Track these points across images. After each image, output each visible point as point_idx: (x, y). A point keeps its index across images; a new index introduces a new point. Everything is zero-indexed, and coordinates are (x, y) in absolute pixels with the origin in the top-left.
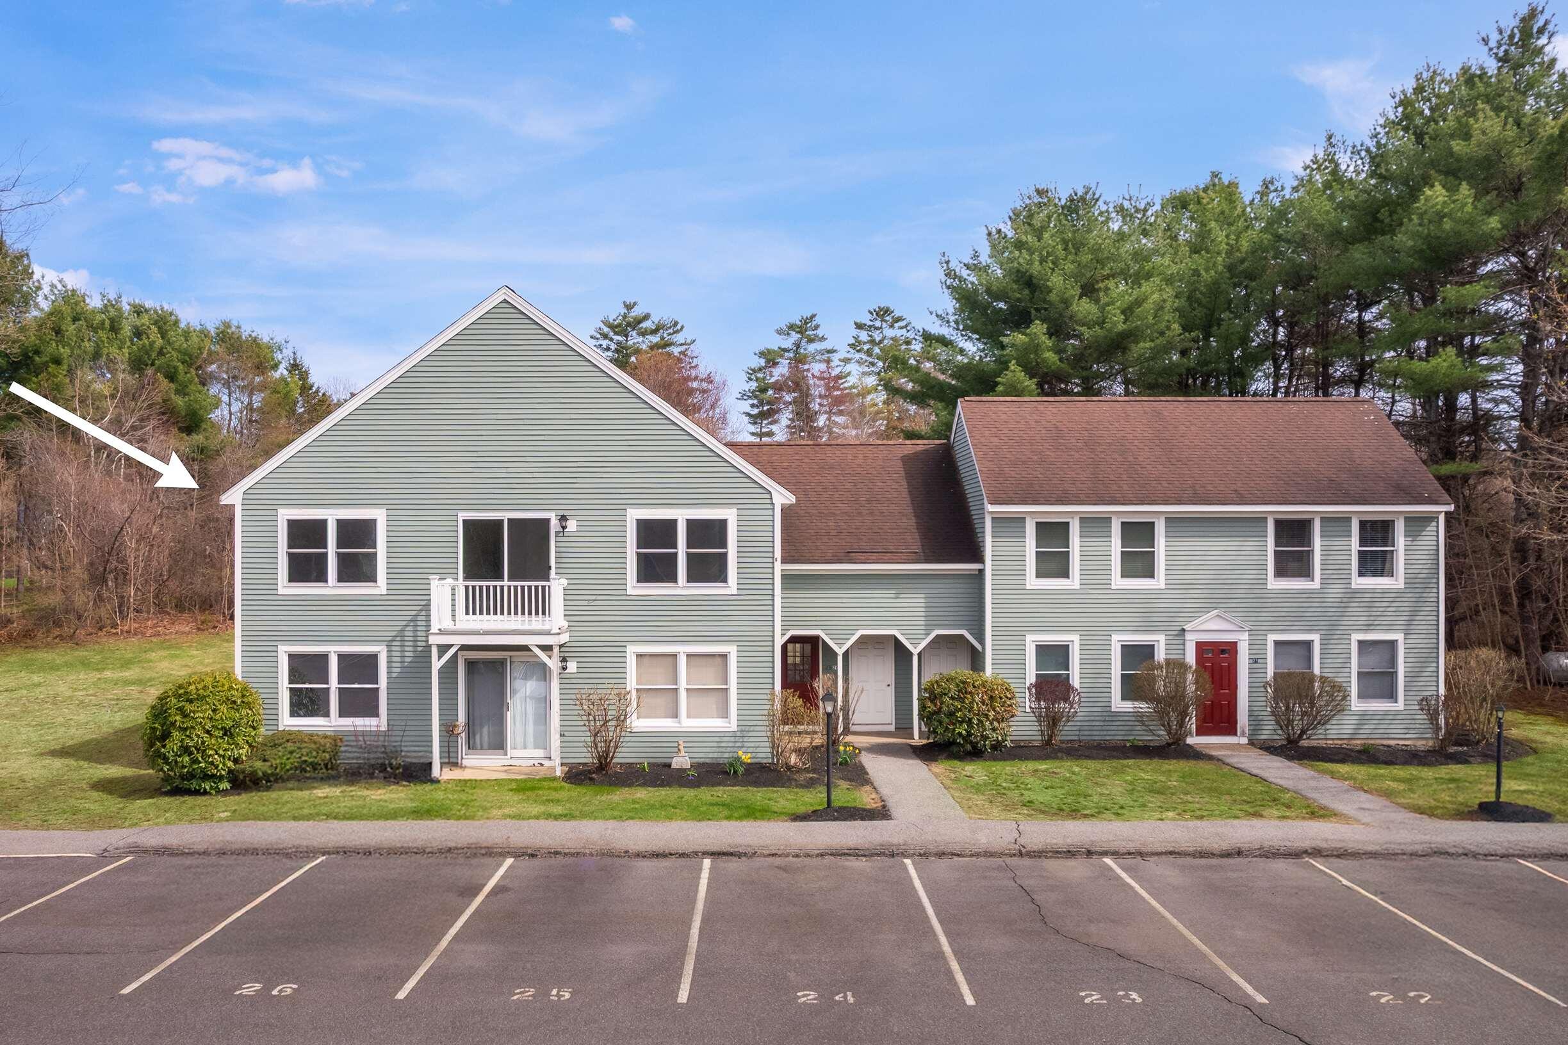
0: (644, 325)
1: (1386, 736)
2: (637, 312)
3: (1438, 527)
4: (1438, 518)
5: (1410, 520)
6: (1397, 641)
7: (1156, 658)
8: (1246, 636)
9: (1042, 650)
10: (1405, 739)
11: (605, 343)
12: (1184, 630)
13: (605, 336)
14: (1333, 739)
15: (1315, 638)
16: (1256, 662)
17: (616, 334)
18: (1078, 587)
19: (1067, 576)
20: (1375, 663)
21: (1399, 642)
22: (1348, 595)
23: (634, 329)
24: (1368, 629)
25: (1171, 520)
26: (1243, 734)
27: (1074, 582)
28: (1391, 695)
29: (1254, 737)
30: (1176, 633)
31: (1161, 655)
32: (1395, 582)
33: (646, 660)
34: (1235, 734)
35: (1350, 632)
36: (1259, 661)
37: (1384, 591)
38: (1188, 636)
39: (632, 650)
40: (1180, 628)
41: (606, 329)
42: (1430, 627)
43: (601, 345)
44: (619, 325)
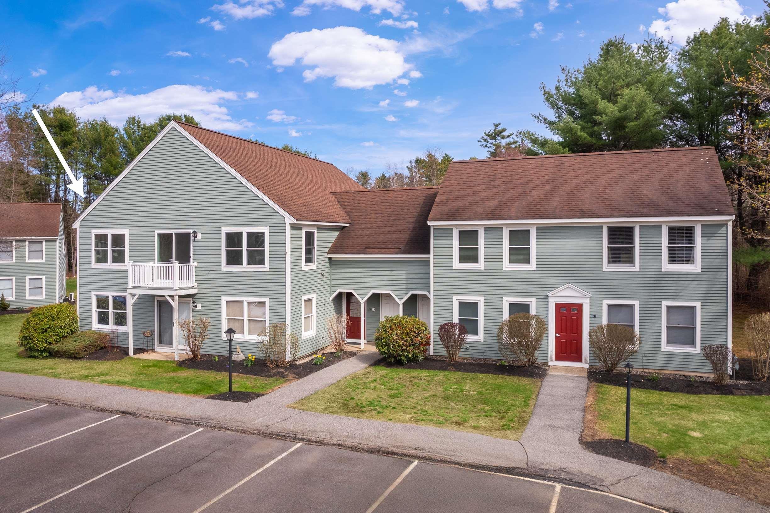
0: (503, 134)
1: (687, 370)
2: (500, 128)
3: (727, 230)
4: (727, 224)
5: (705, 226)
6: (696, 307)
7: (530, 313)
8: (588, 300)
9: (462, 305)
10: (702, 373)
11: (485, 143)
12: (547, 296)
13: (485, 140)
14: (649, 369)
15: (636, 303)
16: (595, 317)
17: (492, 139)
18: (483, 268)
19: (477, 263)
20: (680, 320)
21: (697, 307)
22: (660, 276)
23: (498, 136)
24: (675, 298)
25: (540, 229)
26: (586, 362)
27: (481, 266)
28: (692, 343)
29: (593, 364)
30: (542, 297)
31: (533, 311)
32: (696, 267)
33: (231, 304)
34: (581, 361)
35: (660, 300)
36: (597, 316)
37: (687, 274)
38: (550, 299)
39: (224, 299)
40: (545, 294)
41: (485, 137)
42: (722, 298)
43: (483, 145)
44: (492, 134)
